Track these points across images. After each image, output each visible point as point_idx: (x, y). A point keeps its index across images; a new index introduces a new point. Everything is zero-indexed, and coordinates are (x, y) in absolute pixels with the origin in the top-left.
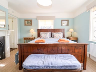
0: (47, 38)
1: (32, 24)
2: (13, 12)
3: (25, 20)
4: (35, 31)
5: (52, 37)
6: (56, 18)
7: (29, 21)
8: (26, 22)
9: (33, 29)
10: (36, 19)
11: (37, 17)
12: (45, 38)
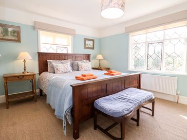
0: (69, 72)
1: (19, 37)
6: (76, 33)
9: (28, 53)
12: (65, 73)
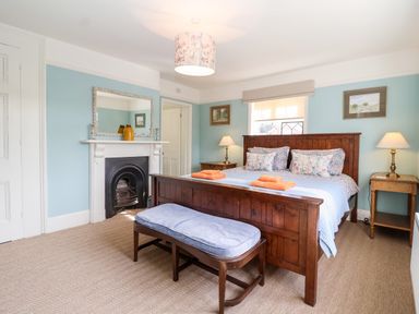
1: (229, 117)
2: (178, 91)
3: (213, 108)
4: (236, 144)
5: (288, 167)
6: (316, 86)
7: (222, 110)
8: (215, 112)
9: (232, 137)
10: (243, 101)
11: (245, 93)
